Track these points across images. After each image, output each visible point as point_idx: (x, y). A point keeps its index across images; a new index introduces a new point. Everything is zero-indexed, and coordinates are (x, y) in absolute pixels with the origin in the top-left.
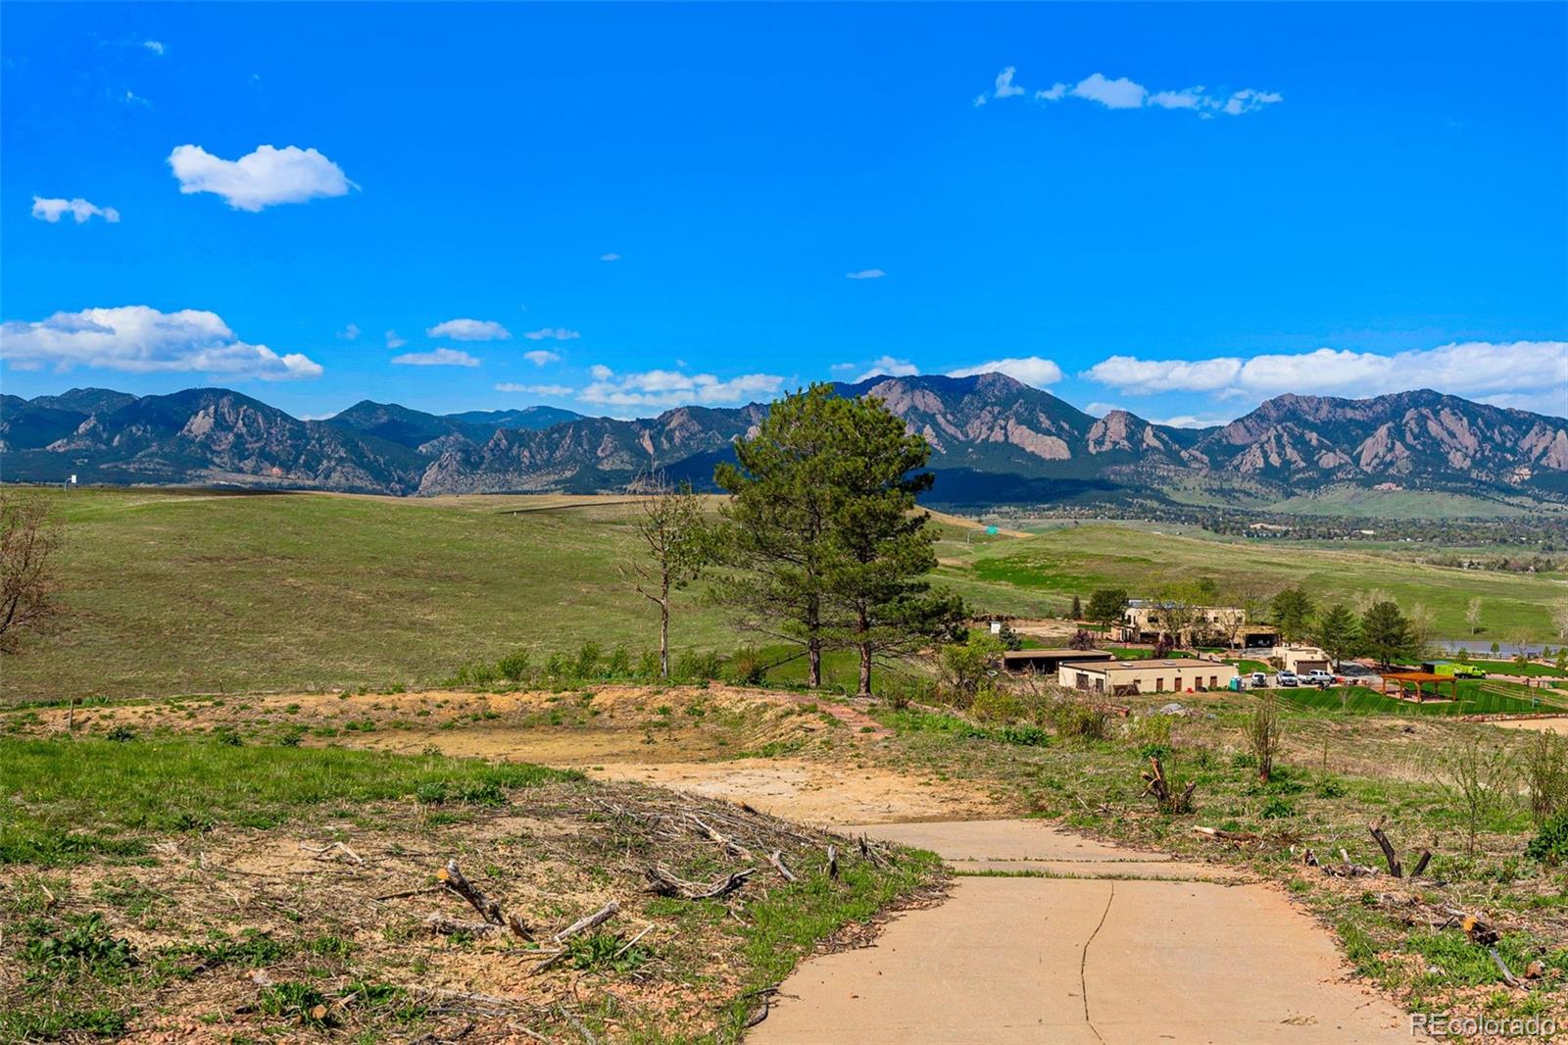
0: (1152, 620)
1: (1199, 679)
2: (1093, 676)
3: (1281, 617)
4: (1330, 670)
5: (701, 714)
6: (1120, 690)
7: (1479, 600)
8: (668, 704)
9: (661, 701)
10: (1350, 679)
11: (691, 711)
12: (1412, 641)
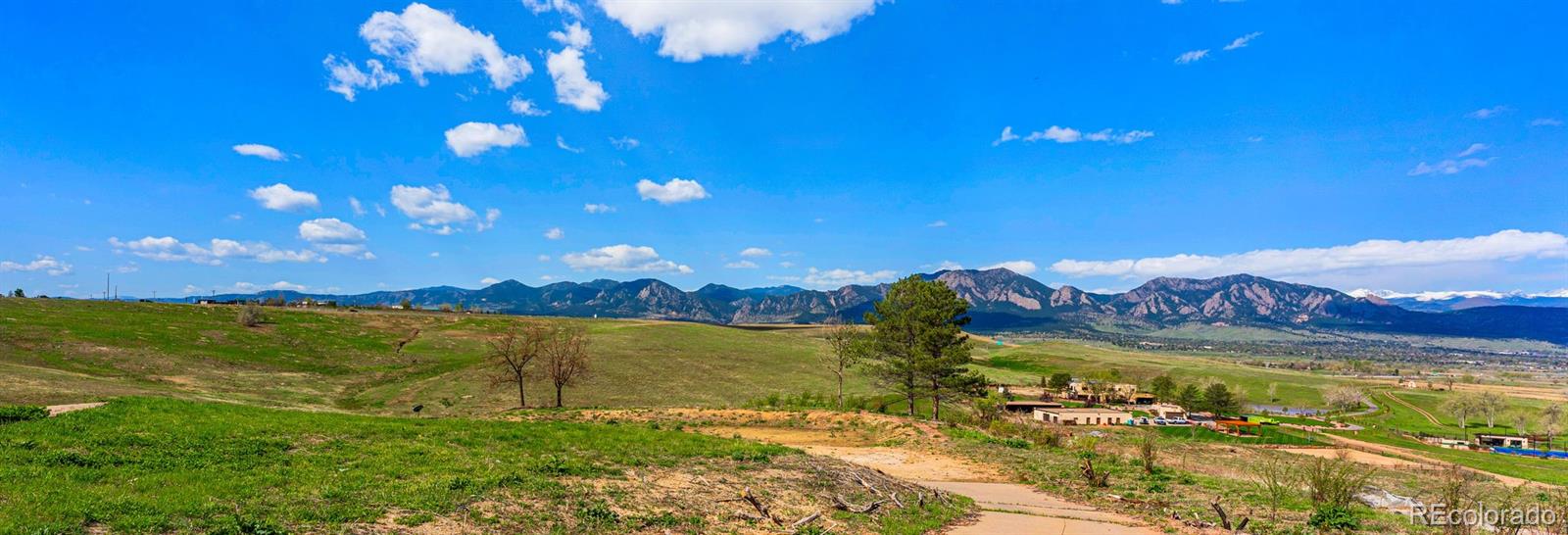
0: (1084, 389)
1: (1110, 419)
2: (1052, 416)
3: (1157, 389)
4: (1185, 417)
5: (857, 425)
6: (1067, 423)
7: (1275, 384)
8: (841, 420)
9: (838, 418)
10: (1197, 422)
11: (852, 424)
12: (1234, 404)
